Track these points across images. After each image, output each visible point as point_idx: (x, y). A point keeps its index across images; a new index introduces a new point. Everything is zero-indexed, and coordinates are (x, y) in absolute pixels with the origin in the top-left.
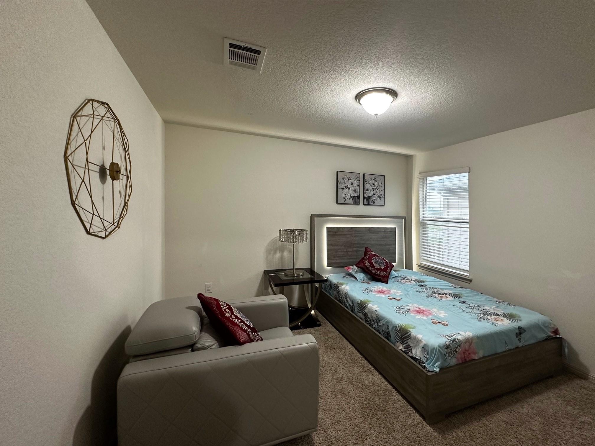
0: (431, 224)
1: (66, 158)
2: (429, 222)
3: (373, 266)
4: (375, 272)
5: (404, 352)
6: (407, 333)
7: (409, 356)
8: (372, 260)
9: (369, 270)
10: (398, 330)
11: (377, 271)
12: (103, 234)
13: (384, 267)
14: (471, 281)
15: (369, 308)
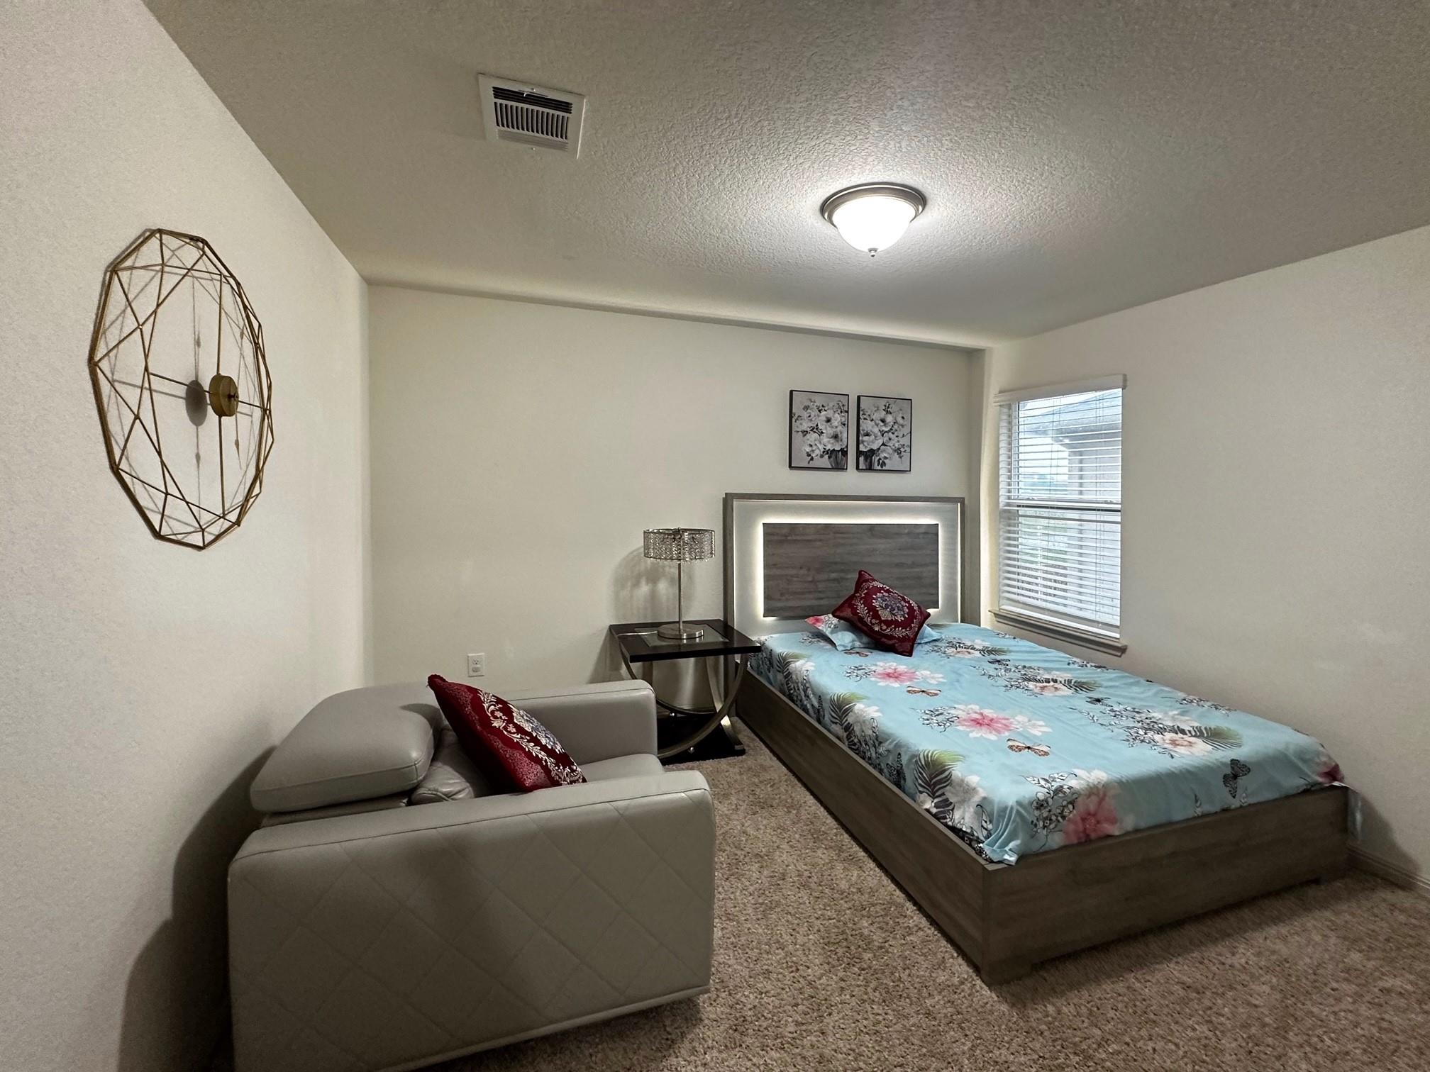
0: (1028, 514)
1: (93, 364)
2: (1022, 511)
3: (876, 615)
4: (881, 629)
5: (935, 816)
6: (945, 771)
7: (946, 825)
8: (874, 601)
9: (865, 624)
10: (923, 763)
11: (885, 627)
12: (197, 539)
13: (904, 617)
14: (1123, 650)
15: (856, 712)
